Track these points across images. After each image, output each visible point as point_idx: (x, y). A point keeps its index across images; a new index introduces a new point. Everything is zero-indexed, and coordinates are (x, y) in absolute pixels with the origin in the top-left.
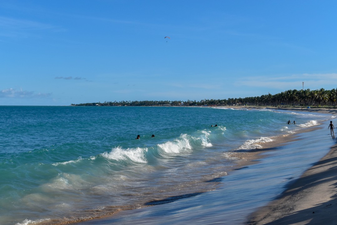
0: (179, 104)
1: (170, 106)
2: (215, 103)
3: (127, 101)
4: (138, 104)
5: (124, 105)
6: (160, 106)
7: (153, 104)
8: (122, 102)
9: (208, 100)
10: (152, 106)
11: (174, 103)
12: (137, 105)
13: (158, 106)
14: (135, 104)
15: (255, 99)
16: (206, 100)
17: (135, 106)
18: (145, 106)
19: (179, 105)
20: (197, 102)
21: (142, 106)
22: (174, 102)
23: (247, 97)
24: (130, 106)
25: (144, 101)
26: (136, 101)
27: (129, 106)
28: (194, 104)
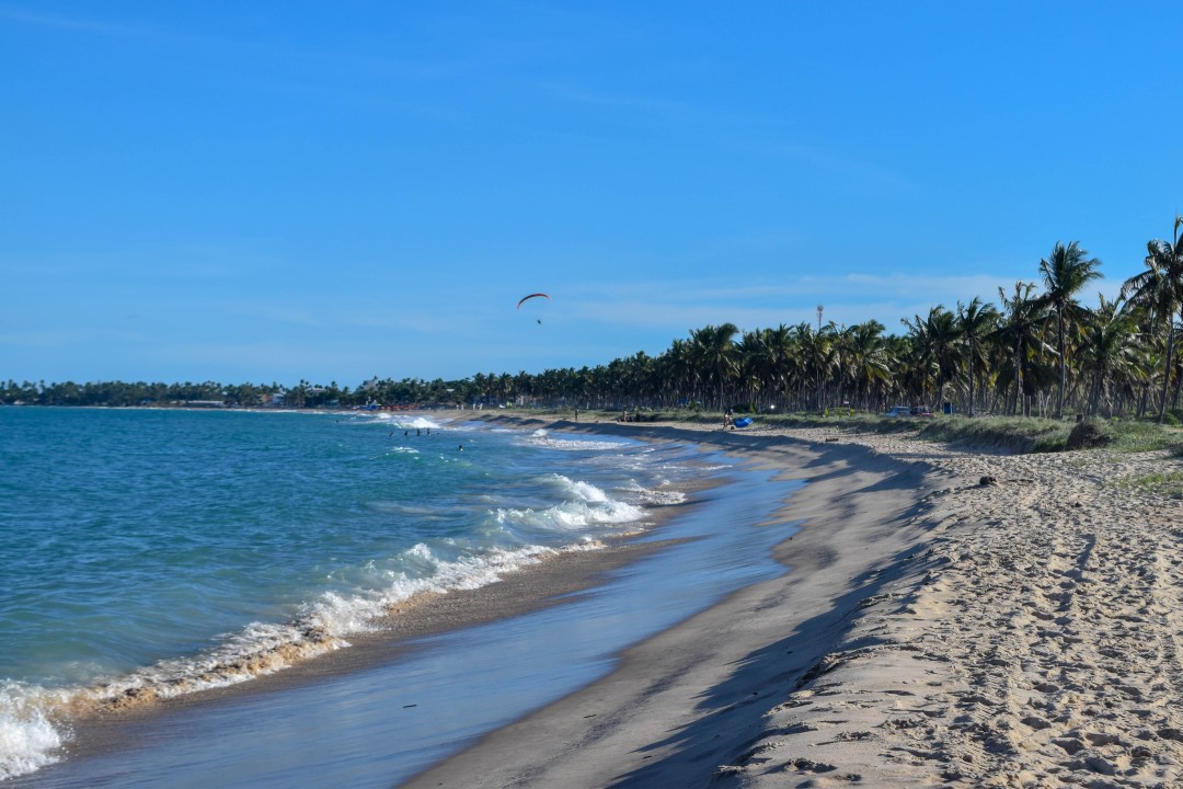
0: (264, 398)
1: (218, 406)
2: (414, 394)
3: (26, 385)
4: (75, 394)
5: (10, 401)
6: (177, 405)
7: (146, 398)
8: (6, 388)
9: (390, 383)
10: (138, 404)
11: (241, 395)
12: (72, 401)
13: (168, 405)
14: (60, 396)
15: (582, 380)
16: (382, 383)
17: (61, 404)
18: (110, 405)
19: (261, 406)
20: (341, 388)
21: (93, 404)
22: (241, 389)
23: (551, 368)
24: (38, 407)
25: (105, 385)
26: (70, 384)
27: (36, 403)
28: (326, 397)
